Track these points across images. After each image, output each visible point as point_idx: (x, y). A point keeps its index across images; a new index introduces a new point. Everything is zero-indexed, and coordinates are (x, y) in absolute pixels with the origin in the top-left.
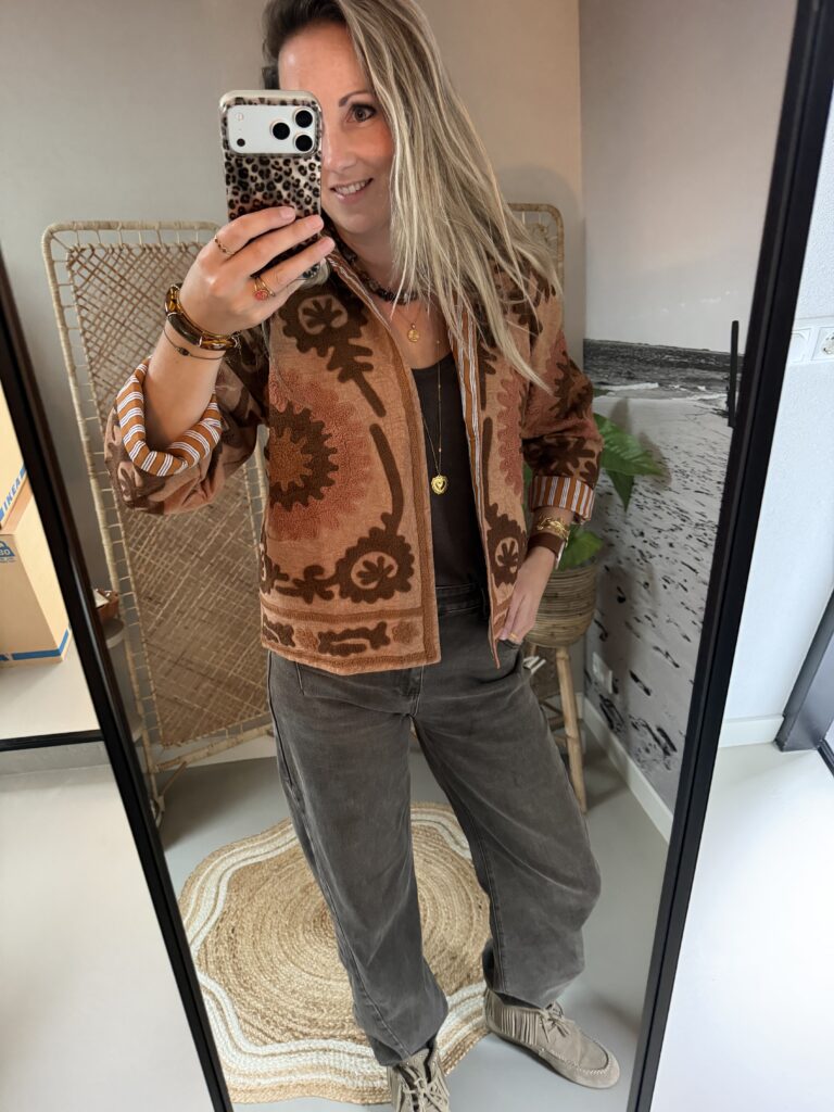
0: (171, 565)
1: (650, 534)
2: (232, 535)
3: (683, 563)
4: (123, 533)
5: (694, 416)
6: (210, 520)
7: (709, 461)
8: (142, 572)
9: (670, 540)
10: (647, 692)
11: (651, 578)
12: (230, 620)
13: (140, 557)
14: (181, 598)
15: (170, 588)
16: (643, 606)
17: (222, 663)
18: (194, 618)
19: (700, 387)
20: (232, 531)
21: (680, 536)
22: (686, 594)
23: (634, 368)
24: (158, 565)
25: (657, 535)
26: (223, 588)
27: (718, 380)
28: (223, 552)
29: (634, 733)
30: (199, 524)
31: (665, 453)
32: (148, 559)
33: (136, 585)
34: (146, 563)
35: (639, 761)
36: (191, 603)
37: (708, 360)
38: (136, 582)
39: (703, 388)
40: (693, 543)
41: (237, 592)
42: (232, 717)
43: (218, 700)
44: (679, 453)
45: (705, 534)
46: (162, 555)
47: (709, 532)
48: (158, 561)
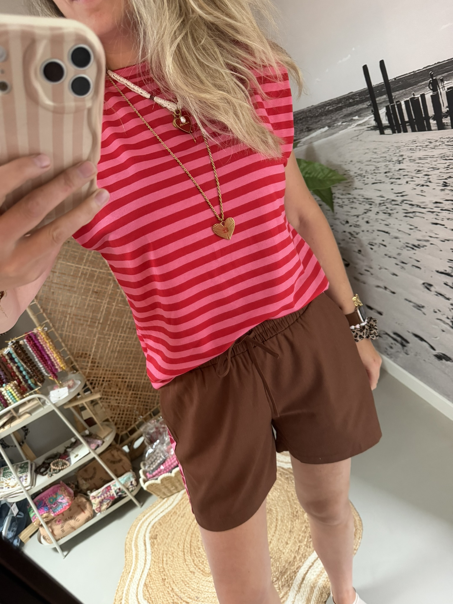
0: (86, 333)
1: (352, 220)
2: (114, 304)
3: (379, 231)
4: (51, 325)
5: (356, 137)
6: (98, 300)
7: (375, 162)
8: (70, 343)
9: (366, 220)
10: (380, 314)
11: (362, 246)
12: (131, 353)
13: (66, 335)
14: (99, 350)
15: (90, 347)
16: (362, 265)
17: (135, 377)
18: (110, 358)
19: (354, 118)
20: (114, 302)
21: (372, 215)
22: (386, 248)
23: (310, 122)
24: (78, 336)
25: (356, 219)
26: (120, 336)
27: (365, 108)
28: (113, 315)
29: (380, 340)
30: (93, 304)
31: (346, 167)
32: (71, 334)
33: (70, 351)
34: (71, 337)
35: (388, 354)
36: (105, 351)
37: (353, 99)
38: (70, 350)
39: (356, 118)
40: (381, 216)
41: (129, 336)
42: (152, 405)
43: (140, 398)
44: (354, 165)
45: (387, 208)
46: (78, 329)
47: (389, 205)
48: (77, 334)
